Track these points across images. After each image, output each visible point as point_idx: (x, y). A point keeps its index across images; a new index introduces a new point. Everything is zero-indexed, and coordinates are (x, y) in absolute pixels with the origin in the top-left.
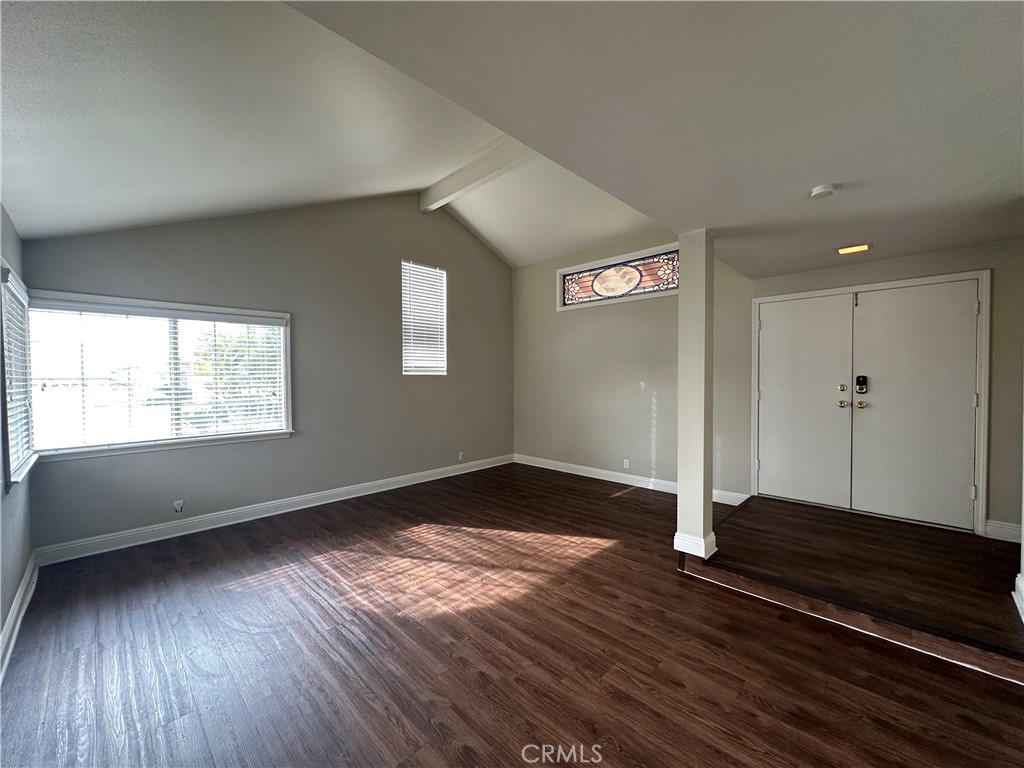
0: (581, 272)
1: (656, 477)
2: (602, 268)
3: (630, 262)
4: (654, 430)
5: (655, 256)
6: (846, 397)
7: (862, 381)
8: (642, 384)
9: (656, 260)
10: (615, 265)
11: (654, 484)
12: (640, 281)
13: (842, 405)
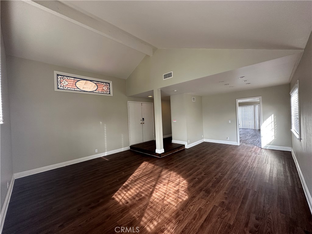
0: (69, 77)
1: (107, 151)
2: (81, 79)
3: (93, 81)
4: (106, 136)
5: (102, 82)
6: (141, 122)
7: (143, 119)
8: (101, 122)
9: (102, 83)
10: (87, 80)
11: (107, 153)
12: (97, 89)
13: (141, 124)
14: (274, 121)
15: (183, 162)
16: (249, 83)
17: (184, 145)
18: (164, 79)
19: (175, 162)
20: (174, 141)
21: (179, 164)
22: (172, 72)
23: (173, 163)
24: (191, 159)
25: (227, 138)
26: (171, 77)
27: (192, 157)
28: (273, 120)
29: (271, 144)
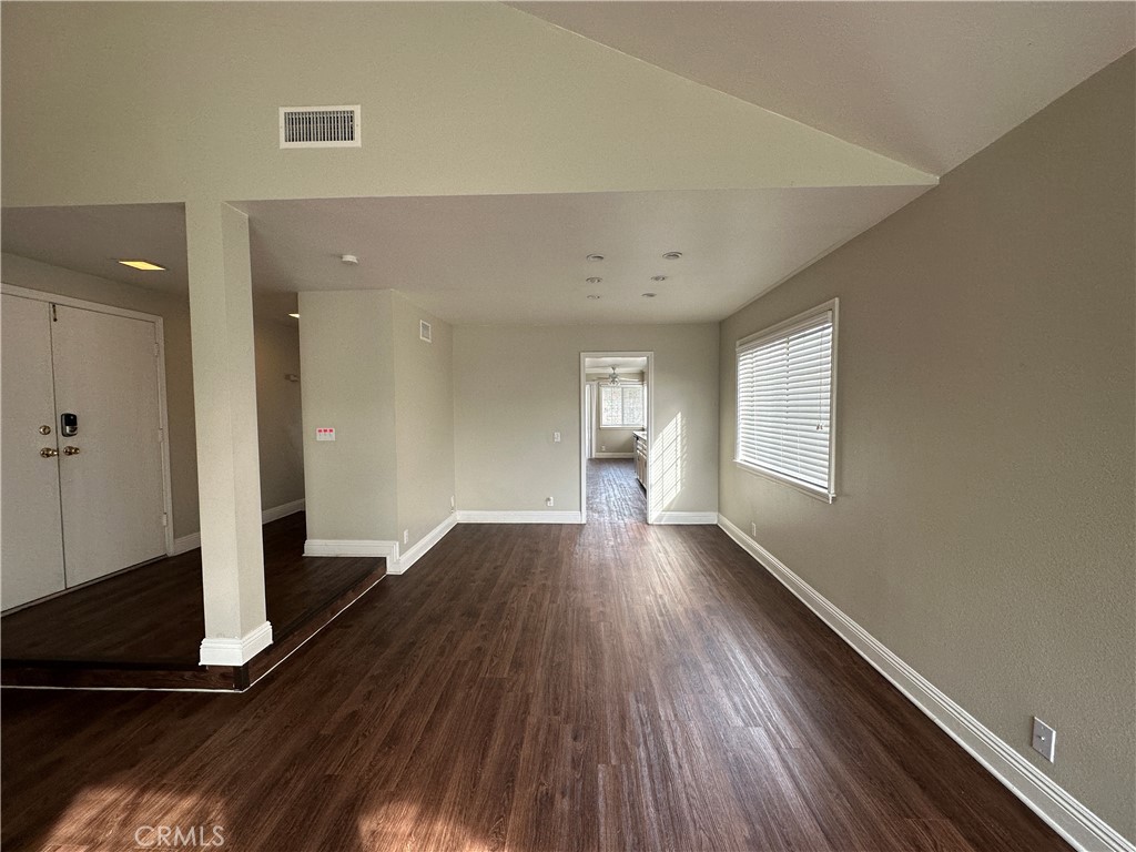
14: (682, 434)
15: (416, 680)
16: (652, 295)
17: (382, 561)
18: (284, 145)
19: (368, 696)
20: (315, 547)
21: (398, 708)
22: (357, 110)
23: (354, 717)
24: (449, 639)
25: (549, 499)
26: (348, 144)
27: (450, 628)
28: (679, 432)
29: (672, 508)
